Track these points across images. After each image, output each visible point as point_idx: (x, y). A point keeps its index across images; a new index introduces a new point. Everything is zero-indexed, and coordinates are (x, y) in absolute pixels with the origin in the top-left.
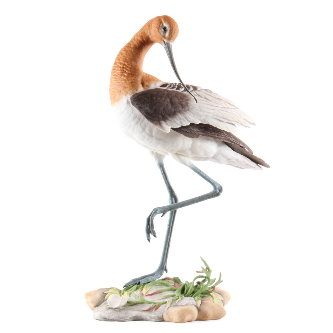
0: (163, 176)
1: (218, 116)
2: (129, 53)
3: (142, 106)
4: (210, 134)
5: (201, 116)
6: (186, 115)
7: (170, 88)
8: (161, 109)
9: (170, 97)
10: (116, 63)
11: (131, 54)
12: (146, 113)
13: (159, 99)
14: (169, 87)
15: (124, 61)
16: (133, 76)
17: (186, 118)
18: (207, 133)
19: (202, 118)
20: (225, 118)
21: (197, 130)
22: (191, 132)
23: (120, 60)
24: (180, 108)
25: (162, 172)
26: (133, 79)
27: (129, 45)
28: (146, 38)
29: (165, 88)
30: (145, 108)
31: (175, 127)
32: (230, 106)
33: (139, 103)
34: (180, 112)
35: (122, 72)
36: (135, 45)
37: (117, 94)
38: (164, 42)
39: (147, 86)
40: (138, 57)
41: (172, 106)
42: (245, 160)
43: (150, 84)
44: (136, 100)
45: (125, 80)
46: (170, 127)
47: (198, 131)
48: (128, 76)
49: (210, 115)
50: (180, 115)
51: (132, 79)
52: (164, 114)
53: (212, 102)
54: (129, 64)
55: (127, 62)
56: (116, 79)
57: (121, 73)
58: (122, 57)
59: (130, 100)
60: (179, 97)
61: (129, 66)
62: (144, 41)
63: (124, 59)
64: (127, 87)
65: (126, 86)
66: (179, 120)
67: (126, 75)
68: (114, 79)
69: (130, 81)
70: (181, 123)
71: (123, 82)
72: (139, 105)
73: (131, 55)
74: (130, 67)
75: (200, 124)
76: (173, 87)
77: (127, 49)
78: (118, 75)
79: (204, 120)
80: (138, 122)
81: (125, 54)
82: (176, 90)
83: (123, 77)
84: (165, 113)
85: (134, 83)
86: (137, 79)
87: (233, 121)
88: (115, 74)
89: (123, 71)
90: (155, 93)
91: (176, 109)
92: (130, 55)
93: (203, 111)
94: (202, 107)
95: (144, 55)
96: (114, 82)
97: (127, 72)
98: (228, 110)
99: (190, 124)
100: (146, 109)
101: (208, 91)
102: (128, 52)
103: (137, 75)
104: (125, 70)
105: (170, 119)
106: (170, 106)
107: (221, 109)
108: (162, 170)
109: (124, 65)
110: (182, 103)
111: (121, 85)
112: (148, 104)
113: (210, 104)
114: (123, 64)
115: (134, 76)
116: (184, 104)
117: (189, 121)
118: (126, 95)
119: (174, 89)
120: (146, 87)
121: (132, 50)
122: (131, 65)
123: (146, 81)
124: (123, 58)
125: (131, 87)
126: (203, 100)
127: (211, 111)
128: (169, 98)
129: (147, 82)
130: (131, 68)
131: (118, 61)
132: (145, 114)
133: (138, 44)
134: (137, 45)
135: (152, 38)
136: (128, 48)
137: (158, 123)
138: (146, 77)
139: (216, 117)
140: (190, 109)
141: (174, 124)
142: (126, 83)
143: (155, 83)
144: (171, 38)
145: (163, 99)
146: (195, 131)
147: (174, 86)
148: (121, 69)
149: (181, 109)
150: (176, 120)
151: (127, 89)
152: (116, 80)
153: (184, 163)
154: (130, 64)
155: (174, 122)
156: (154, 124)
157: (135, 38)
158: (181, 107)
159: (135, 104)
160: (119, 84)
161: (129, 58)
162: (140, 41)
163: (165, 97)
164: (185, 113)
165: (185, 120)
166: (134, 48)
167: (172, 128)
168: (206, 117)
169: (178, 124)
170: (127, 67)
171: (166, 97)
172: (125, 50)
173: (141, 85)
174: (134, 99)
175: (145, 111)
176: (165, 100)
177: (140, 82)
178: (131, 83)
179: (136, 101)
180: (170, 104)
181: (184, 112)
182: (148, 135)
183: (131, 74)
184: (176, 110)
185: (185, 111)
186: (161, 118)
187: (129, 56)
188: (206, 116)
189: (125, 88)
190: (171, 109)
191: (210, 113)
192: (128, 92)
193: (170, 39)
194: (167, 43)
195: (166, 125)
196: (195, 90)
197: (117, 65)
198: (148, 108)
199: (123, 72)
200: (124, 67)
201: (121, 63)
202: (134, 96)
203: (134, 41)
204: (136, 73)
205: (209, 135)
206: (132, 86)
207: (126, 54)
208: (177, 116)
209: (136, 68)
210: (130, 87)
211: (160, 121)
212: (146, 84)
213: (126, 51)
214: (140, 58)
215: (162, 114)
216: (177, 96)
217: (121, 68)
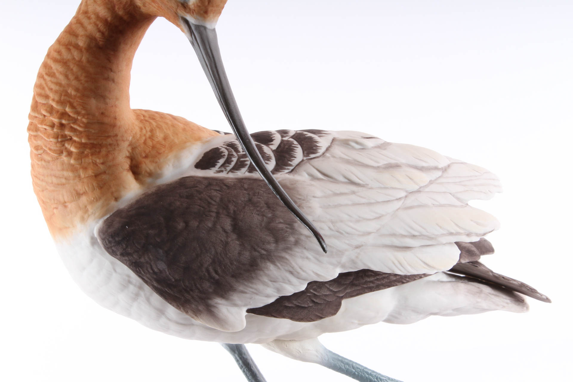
1: (394, 235)
2: (75, 69)
3: (142, 260)
4: (372, 282)
5: (340, 253)
6: (294, 264)
7: (228, 169)
8: (207, 260)
9: (232, 208)
10: (35, 107)
11: (79, 74)
12: (158, 281)
13: (194, 224)
14: (223, 165)
15: (60, 102)
16: (99, 152)
17: (291, 273)
18: (366, 282)
19: (344, 259)
20: (416, 233)
21: (331, 291)
22: (313, 302)
23: (47, 97)
24: (269, 243)
26: (101, 161)
27: (73, 40)
28: (124, 8)
29: (210, 173)
30: (152, 263)
31: (261, 305)
32: (424, 178)
33: (129, 250)
34: (269, 257)
35: (59, 140)
36: (91, 38)
37: (55, 211)
38: (186, 22)
39: (150, 174)
40: (107, 79)
41: (242, 245)
43: (160, 167)
44: (117, 239)
45: (73, 169)
46: (245, 309)
47: (335, 290)
48: (81, 156)
49: (370, 240)
50: (271, 267)
51: (95, 164)
52: (217, 277)
53: (371, 188)
54: (78, 113)
55: (72, 106)
56: (43, 163)
57: (56, 143)
58: (54, 87)
59: (96, 235)
60: (262, 204)
61: (79, 118)
62: (121, 19)
63: (61, 95)
64: (85, 193)
65: (80, 187)
66: (270, 283)
67: (73, 149)
68: (40, 163)
69: (90, 172)
70: (278, 290)
71: (70, 174)
72: (131, 258)
73: (83, 78)
74: (84, 120)
75: (341, 275)
76: (236, 163)
77: (66, 55)
78: (50, 149)
79: (353, 262)
80: (137, 295)
81: (61, 73)
82: (248, 174)
83: (64, 158)
84: (220, 271)
85: (104, 177)
86: (114, 159)
87: (443, 235)
88: (40, 143)
89: (64, 136)
90: (178, 203)
91: (255, 250)
92: (77, 78)
93: (347, 233)
94: (342, 221)
95: (129, 61)
96: (41, 170)
97: (75, 138)
98: (423, 198)
99: (309, 284)
100: (156, 270)
101: (353, 148)
102: (72, 66)
103: (110, 145)
104: (67, 133)
105: (241, 288)
106: (235, 244)
107: (399, 204)
109: (63, 115)
110: (273, 225)
111: (63, 185)
112: (161, 251)
113: (363, 201)
114: (58, 112)
115: (104, 151)
116: (281, 226)
117: (305, 280)
118: (83, 220)
119: (243, 173)
120: (149, 180)
121: (84, 59)
122: (88, 114)
123: (146, 157)
124: (56, 92)
125: (97, 192)
126: (341, 194)
127: (372, 226)
128: (228, 215)
129: (147, 161)
130: (88, 123)
131: (43, 101)
132: (155, 284)
133: (103, 34)
134: (98, 35)
135: (144, 5)
136: (69, 50)
137: (201, 308)
138: (145, 143)
139: (388, 241)
140: (303, 238)
141: (257, 297)
142: (79, 177)
143: (178, 158)
144: (210, 9)
145: (210, 225)
146: (326, 295)
147: (240, 157)
148: (55, 130)
149: (272, 247)
150: (260, 287)
151: (84, 199)
152: (44, 167)
154: (83, 112)
155: (257, 294)
156: (190, 312)
157: (90, 9)
158: (270, 239)
159: (118, 253)
160: (55, 180)
161: (77, 90)
162: (105, 22)
163: (214, 214)
164: (287, 256)
165: (289, 281)
166: (89, 49)
167: (249, 311)
168: (358, 250)
169: (268, 296)
170: (75, 121)
171: (218, 213)
172: (58, 57)
173: (129, 178)
174: (110, 239)
175: (154, 273)
176: (215, 224)
177: (126, 165)
178: (96, 176)
179: (118, 243)
180: (234, 236)
181: (284, 254)
183: (93, 146)
184: (256, 254)
185: (287, 249)
186: (211, 290)
187: (74, 83)
188: (357, 247)
189: (79, 195)
190: (240, 253)
191: (369, 233)
192: (89, 207)
193: (206, 12)
194: (198, 27)
195: (229, 308)
196: (312, 156)
197: (42, 114)
198: (162, 266)
199: (62, 141)
200: (64, 122)
201: (51, 110)
202: (109, 223)
203: (86, 22)
204: (109, 137)
205: (372, 285)
206: (101, 188)
207: (66, 76)
208: (261, 273)
209: (106, 120)
210: (94, 189)
211: (210, 299)
212: (148, 170)
213: (64, 63)
214: (113, 81)
215: (211, 277)
216: (255, 199)
217: (53, 126)
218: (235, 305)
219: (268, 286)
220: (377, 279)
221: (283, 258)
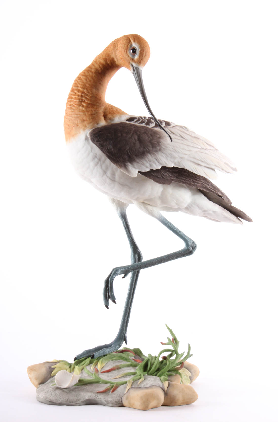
0: (125, 228)
1: (195, 158)
2: (90, 78)
3: (104, 144)
4: (184, 180)
5: (175, 158)
6: (158, 157)
7: (138, 123)
8: (128, 147)
9: (138, 133)
10: (72, 90)
11: (91, 80)
12: (108, 153)
13: (124, 135)
14: (136, 121)
15: (83, 88)
16: (94, 107)
17: (156, 160)
18: (182, 179)
19: (176, 161)
20: (204, 161)
21: (169, 175)
22: (162, 176)
23: (78, 87)
24: (150, 147)
25: (125, 223)
26: (94, 110)
27: (90, 69)
28: (110, 61)
29: (132, 123)
30: (108, 145)
31: (143, 171)
32: (208, 147)
33: (100, 140)
34: (149, 152)
35: (80, 101)
36: (97, 70)
37: (73, 128)
38: (133, 66)
39: (110, 119)
40: (100, 84)
41: (140, 145)
42: (224, 212)
43: (114, 117)
44: (96, 135)
45: (83, 111)
46: (137, 170)
47: (171, 176)
48: (87, 107)
49: (186, 157)
50: (150, 156)
51: (92, 111)
52: (130, 154)
53: (189, 141)
54: (89, 92)
55: (87, 90)
56: (72, 110)
57: (79, 102)
58: (81, 83)
59: (88, 136)
60: (149, 134)
61: (89, 94)
62: (108, 65)
63: (83, 86)
64: (86, 120)
65: (85, 118)
66: (148, 161)
67: (85, 105)
68: (70, 110)
69: (89, 113)
70: (151, 165)
71: (82, 113)
72: (100, 143)
73: (92, 82)
74: (90, 95)
75: (174, 167)
76: (141, 121)
77: (87, 73)
78: (76, 104)
79: (179, 163)
80: (98, 163)
81: (84, 79)
82: (145, 125)
83: (81, 108)
84: (131, 153)
85: (94, 115)
86: (98, 110)
87: (213, 165)
88: (72, 103)
89: (82, 100)
90: (119, 128)
91: (145, 148)
92: (90, 81)
93: (178, 152)
94: (177, 147)
95: (108, 82)
96: (71, 113)
97: (86, 101)
98: (207, 152)
99: (162, 167)
100: (108, 148)
101: (183, 129)
102: (88, 77)
103: (98, 105)
104: (83, 99)
105: (138, 161)
106: (138, 145)
107: (198, 150)
108: (124, 221)
109: (83, 92)
110: (152, 141)
111: (78, 117)
112: (111, 142)
113: (185, 144)
114: (81, 91)
115: (95, 107)
116: (155, 142)
117: (161, 164)
118: (84, 130)
119: (143, 125)
120: (109, 121)
121: (93, 75)
122: (92, 93)
123: (110, 113)
124: (82, 85)
125: (91, 120)
126: (178, 139)
127: (187, 153)
128: (137, 135)
129: (110, 114)
130: (92, 96)
131: (76, 88)
132: (107, 154)
133: (101, 68)
134: (99, 69)
135: (118, 61)
136: (89, 72)
137: (122, 165)
138: (109, 109)
139: (192, 160)
140: (162, 149)
141: (143, 166)
142: (85, 114)
143: (121, 117)
144: (142, 62)
145: (130, 136)
146: (167, 176)
147: (142, 120)
148: (79, 97)
149: (151, 149)
150: (145, 162)
151: (86, 122)
152: (72, 111)
153: (151, 214)
154: (91, 92)
155: (142, 164)
156: (118, 166)
157: (97, 61)
158: (151, 146)
159: (96, 141)
160: (75, 116)
161: (89, 85)
162: (103, 65)
163: (132, 134)
164: (156, 154)
165: (155, 163)
166: (95, 73)
167: (139, 172)
168: (181, 159)
169: (147, 167)
170: (87, 95)
171: (133, 134)
172: (84, 74)
173: (103, 118)
174: (94, 135)
175: (108, 149)
176: (132, 136)
177: (102, 114)
178: (91, 115)
179: (96, 137)
180: (138, 142)
181: (155, 153)
182: (110, 179)
183: (92, 104)
184: (145, 149)
185: (156, 151)
186: (127, 159)
187: (89, 82)
188: (181, 158)
189: (84, 121)
190: (139, 148)
191: (186, 155)
192: (87, 126)
193: (140, 63)
194: (136, 68)
195: (132, 168)
196: (168, 126)
197: (75, 92)
198: (111, 147)
199: (81, 102)
200: (83, 95)
201: (79, 91)
202: (94, 131)
203: (95, 64)
204: (98, 103)
205: (184, 181)
206: (92, 119)
207: (86, 80)
208: (146, 157)
209: (98, 97)
210: (90, 119)
211: (126, 162)
212: (110, 117)
213: (86, 76)
214: (102, 85)
215: (128, 154)
216: (147, 132)
217: (79, 96)
218: (135, 167)
219: (147, 162)
220: (186, 180)
221: (154, 154)
